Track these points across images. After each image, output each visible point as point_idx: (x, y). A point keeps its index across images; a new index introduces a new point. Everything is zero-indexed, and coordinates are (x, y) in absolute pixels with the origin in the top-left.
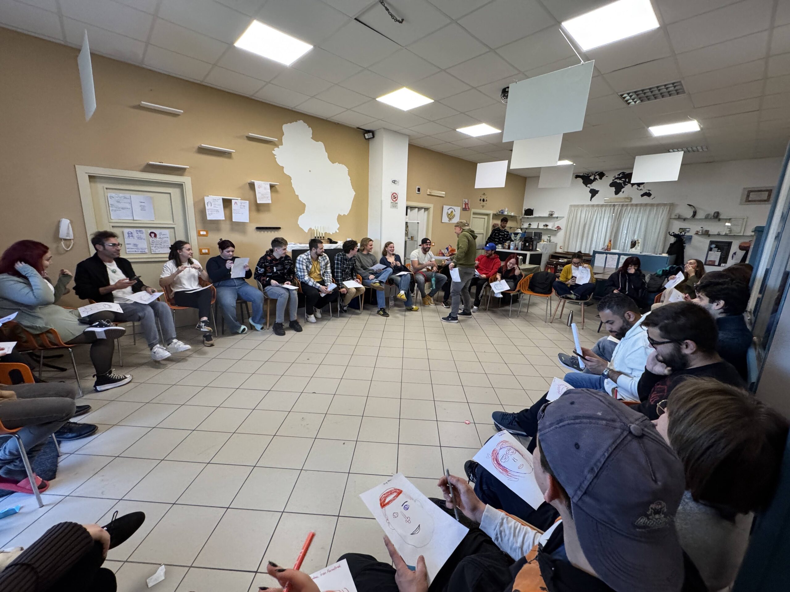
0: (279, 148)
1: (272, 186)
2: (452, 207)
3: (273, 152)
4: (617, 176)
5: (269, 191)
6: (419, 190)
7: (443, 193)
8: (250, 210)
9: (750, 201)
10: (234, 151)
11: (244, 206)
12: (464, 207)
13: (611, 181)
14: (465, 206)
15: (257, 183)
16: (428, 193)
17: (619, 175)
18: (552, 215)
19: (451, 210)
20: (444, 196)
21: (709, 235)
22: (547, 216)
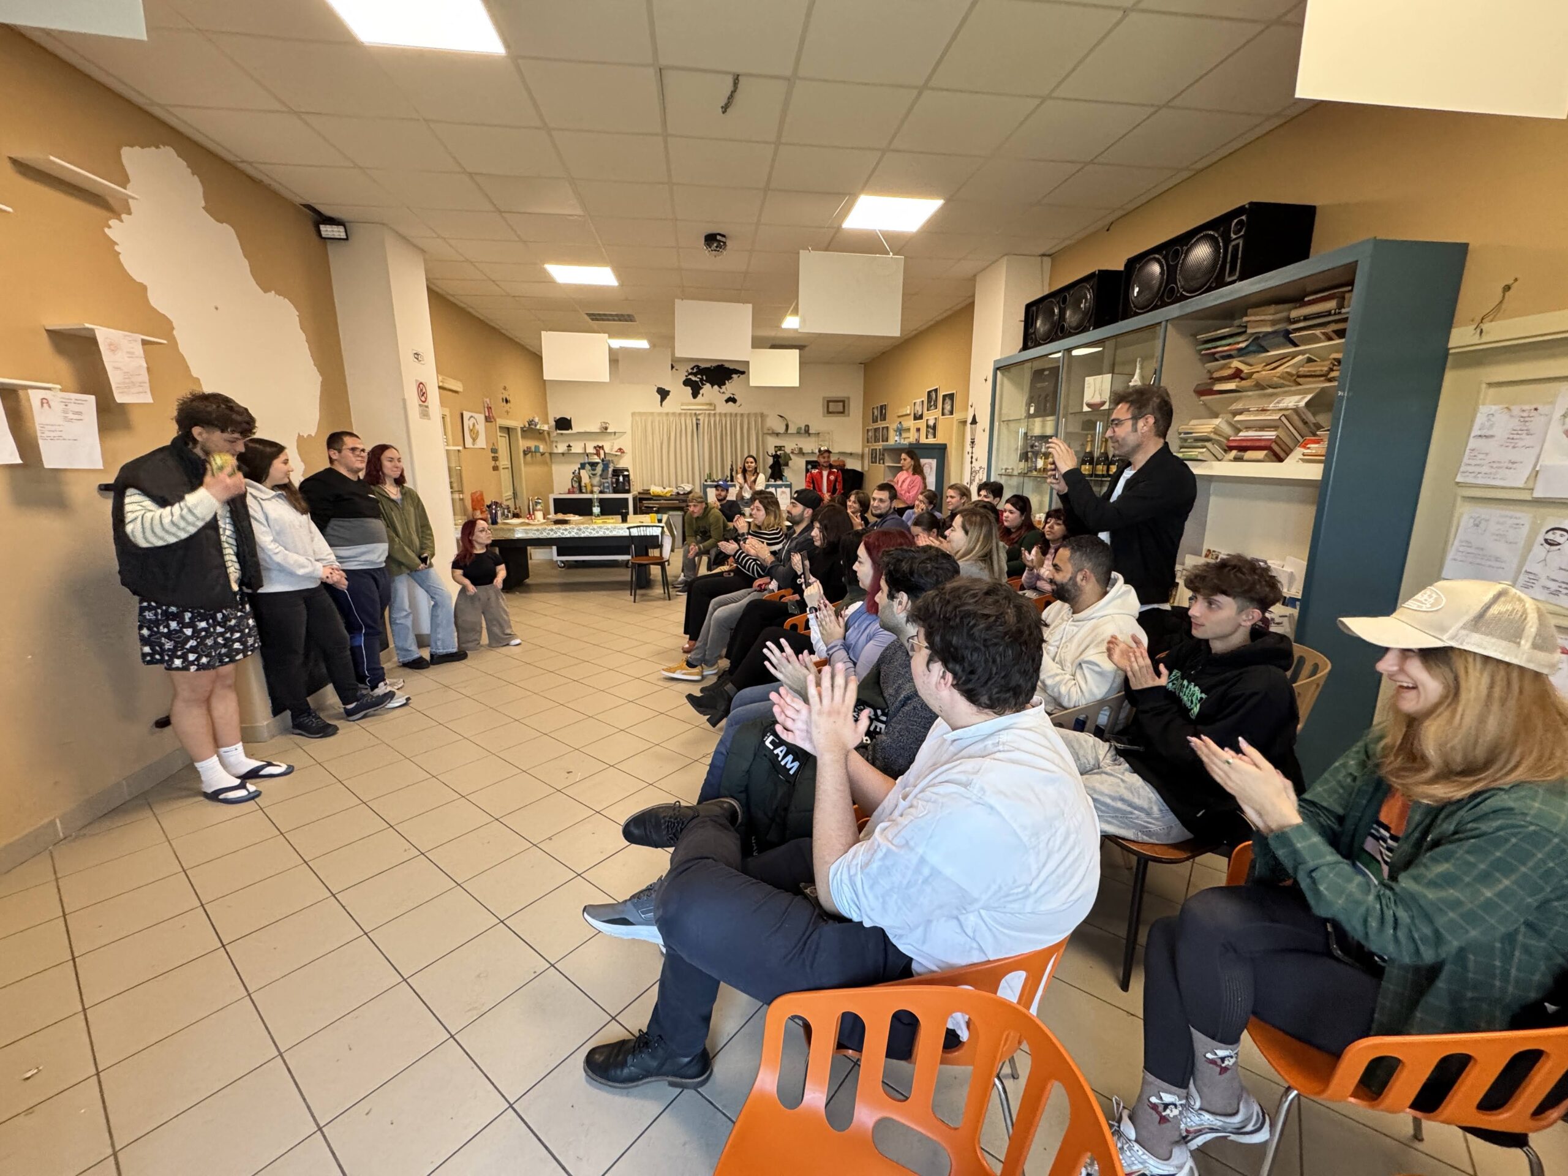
0: (121, 221)
2: (473, 414)
3: (106, 230)
4: (690, 371)
5: (143, 362)
7: (458, 385)
9: (830, 413)
10: (11, 210)
11: (79, 413)
12: (487, 414)
13: (684, 378)
15: (103, 335)
17: (692, 369)
18: (606, 429)
19: (472, 421)
20: (460, 389)
21: (803, 454)
22: (598, 431)
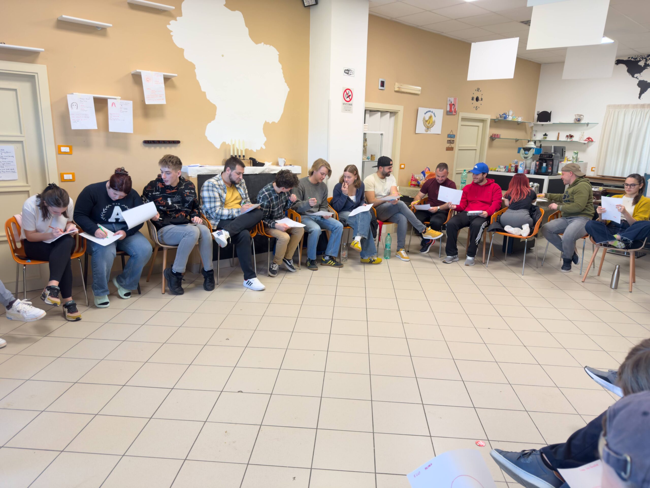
0: (176, 20)
1: (167, 79)
2: (431, 110)
3: (168, 26)
5: (163, 85)
6: (383, 84)
7: (417, 89)
8: (135, 115)
10: (111, 25)
11: (126, 109)
12: (448, 109)
14: (451, 108)
15: (145, 74)
16: (397, 89)
18: (579, 120)
19: (429, 114)
20: (419, 93)
22: (573, 122)
